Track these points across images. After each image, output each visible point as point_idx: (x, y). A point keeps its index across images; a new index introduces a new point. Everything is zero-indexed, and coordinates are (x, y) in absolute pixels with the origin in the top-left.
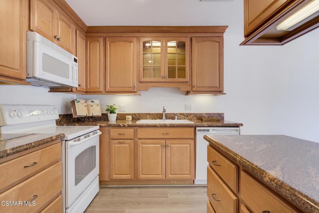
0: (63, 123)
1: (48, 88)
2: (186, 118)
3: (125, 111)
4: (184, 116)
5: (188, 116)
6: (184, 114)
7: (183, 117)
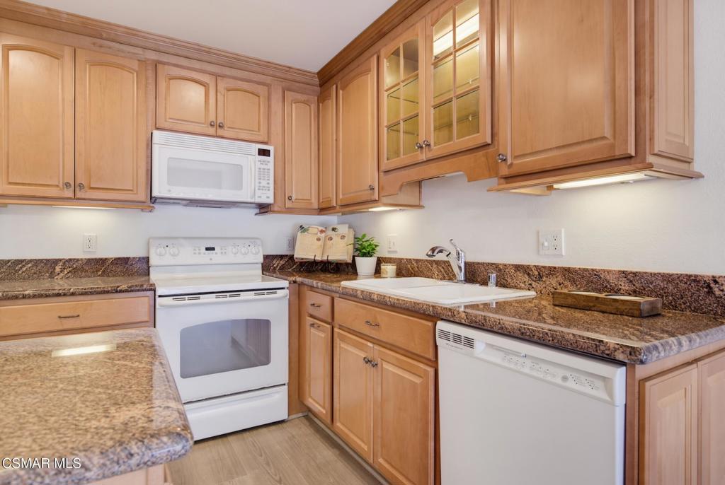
0: (290, 270)
1: (256, 208)
2: (534, 284)
3: (396, 252)
4: (529, 274)
5: (544, 279)
6: (528, 267)
7: (526, 278)
